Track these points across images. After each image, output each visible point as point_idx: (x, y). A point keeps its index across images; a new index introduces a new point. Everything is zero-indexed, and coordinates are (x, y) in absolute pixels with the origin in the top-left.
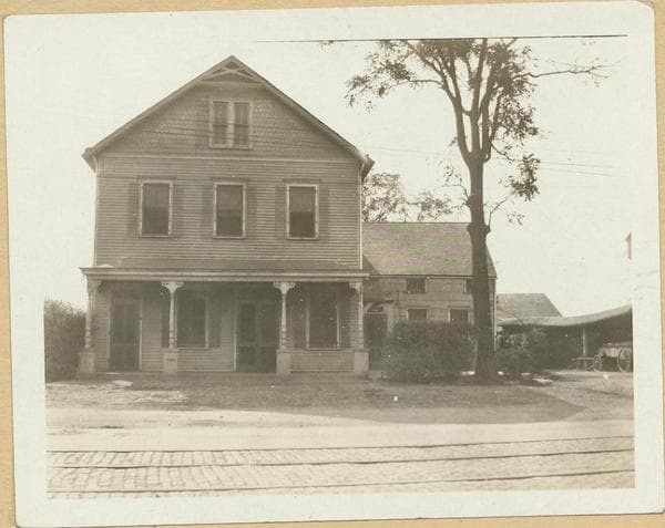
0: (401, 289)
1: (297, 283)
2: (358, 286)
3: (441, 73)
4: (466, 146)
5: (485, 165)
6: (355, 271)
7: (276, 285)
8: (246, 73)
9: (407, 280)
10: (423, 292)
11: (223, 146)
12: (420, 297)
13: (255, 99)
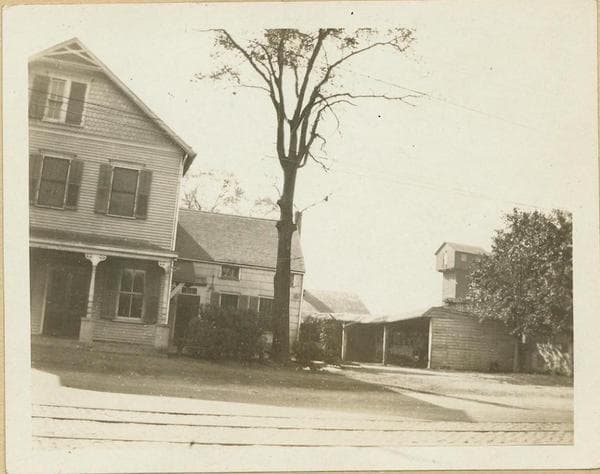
0: (216, 275)
1: (108, 257)
2: (166, 266)
3: (270, 83)
4: (283, 150)
5: (299, 170)
6: (168, 251)
7: (87, 257)
8: (88, 56)
9: (223, 267)
10: (237, 279)
11: (56, 121)
12: (234, 283)
13: (93, 81)
